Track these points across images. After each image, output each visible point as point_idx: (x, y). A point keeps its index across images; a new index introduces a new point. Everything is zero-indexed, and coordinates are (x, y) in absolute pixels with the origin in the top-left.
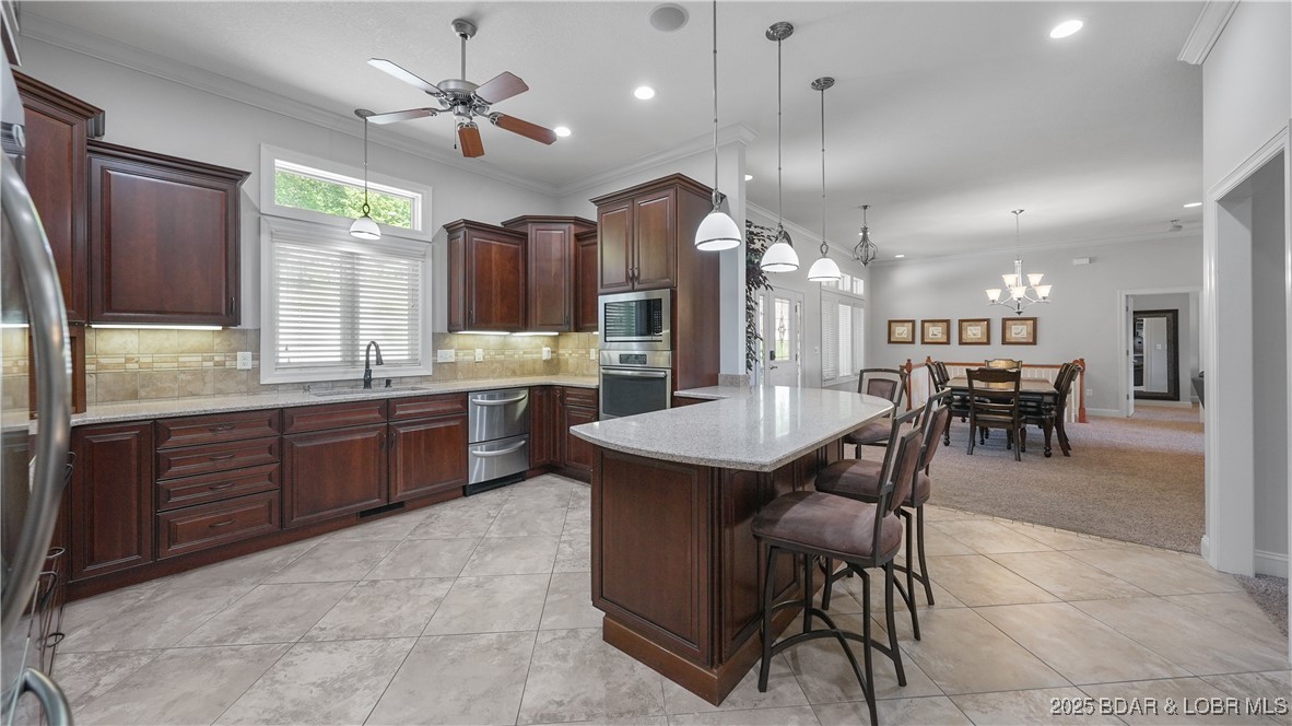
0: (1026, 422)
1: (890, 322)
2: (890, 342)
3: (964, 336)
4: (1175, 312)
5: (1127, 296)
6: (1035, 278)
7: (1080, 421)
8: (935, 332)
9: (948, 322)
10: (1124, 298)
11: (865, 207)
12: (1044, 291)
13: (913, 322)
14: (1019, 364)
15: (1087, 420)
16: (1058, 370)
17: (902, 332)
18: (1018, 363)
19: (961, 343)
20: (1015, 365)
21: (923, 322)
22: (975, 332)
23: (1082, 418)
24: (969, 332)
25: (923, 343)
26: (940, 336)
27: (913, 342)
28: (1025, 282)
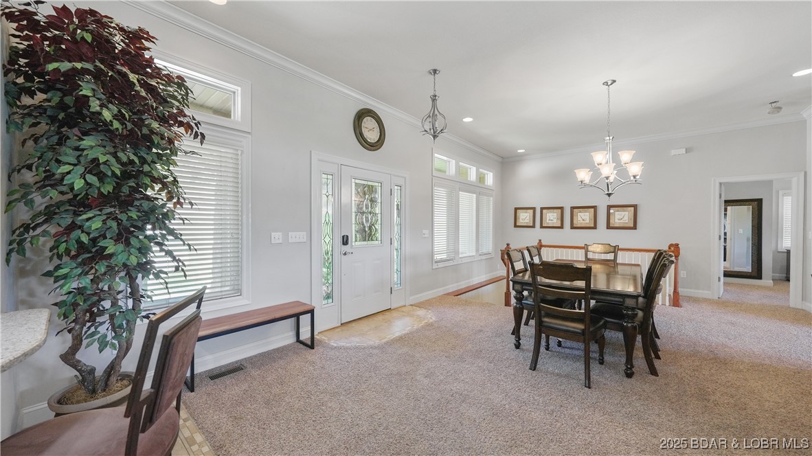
0: (605, 326)
1: (516, 209)
2: (516, 226)
3: (575, 222)
4: (760, 201)
5: (721, 184)
6: (625, 156)
7: (674, 306)
8: (552, 218)
9: (561, 208)
10: (718, 185)
11: (435, 71)
12: (635, 169)
13: (534, 209)
14: (615, 250)
15: (681, 302)
16: (653, 254)
17: (525, 217)
18: (615, 247)
19: (573, 227)
20: (612, 250)
21: (542, 209)
22: (584, 218)
23: (676, 301)
24: (579, 219)
25: (542, 227)
26: (555, 221)
27: (533, 226)
28: (616, 159)
